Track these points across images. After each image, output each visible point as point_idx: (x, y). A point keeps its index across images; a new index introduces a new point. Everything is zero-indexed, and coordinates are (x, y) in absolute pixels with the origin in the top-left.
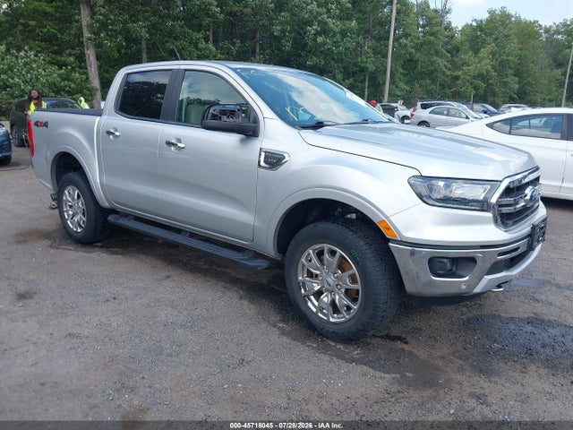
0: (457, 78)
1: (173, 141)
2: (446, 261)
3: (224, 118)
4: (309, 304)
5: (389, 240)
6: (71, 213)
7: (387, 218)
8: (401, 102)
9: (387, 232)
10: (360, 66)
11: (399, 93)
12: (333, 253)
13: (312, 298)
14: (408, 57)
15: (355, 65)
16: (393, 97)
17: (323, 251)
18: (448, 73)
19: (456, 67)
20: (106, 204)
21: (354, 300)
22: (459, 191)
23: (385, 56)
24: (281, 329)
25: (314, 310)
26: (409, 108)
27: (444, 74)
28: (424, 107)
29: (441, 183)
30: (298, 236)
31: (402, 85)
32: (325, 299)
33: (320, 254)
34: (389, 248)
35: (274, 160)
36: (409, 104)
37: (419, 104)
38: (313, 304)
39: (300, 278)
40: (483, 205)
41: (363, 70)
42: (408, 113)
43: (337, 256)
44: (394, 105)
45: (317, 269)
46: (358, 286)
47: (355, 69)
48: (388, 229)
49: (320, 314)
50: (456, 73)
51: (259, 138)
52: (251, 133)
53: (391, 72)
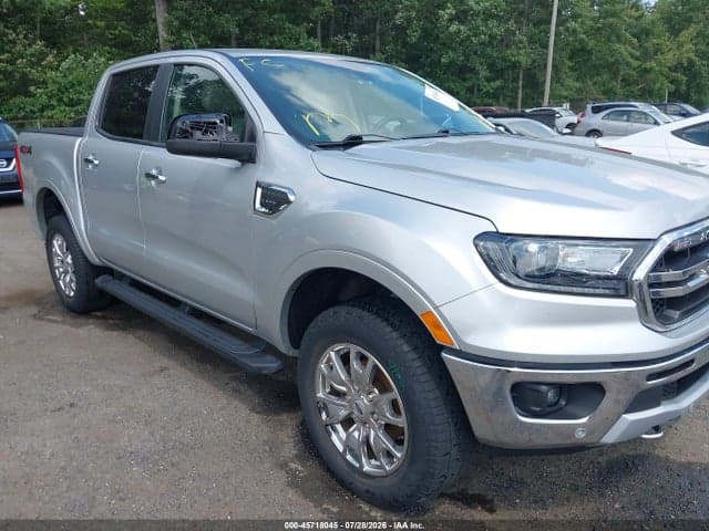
0: (647, 71)
1: (154, 172)
2: (544, 388)
3: (198, 134)
4: (334, 437)
5: (442, 348)
6: (61, 270)
7: (436, 308)
8: (567, 105)
9: (438, 332)
10: (510, 60)
11: (565, 94)
12: (363, 359)
13: (339, 427)
14: (579, 47)
15: (504, 60)
16: (557, 99)
17: (348, 353)
18: (635, 63)
19: (646, 56)
20: (95, 261)
21: (399, 443)
22: (575, 259)
23: (546, 47)
24: (292, 474)
25: (341, 448)
26: (577, 114)
27: (628, 64)
28: (596, 110)
29: (533, 247)
30: (312, 329)
31: (570, 82)
32: (356, 434)
33: (345, 359)
34: (441, 362)
35: (275, 200)
36: (577, 107)
37: (589, 107)
38: (338, 438)
39: (320, 395)
40: (619, 285)
41: (515, 66)
42: (574, 119)
43: (369, 365)
44: (556, 109)
45: (342, 383)
46: (401, 421)
47: (504, 65)
48: (439, 327)
49: (349, 457)
50: (648, 65)
51: (257, 165)
52: (245, 158)
53: (554, 66)
